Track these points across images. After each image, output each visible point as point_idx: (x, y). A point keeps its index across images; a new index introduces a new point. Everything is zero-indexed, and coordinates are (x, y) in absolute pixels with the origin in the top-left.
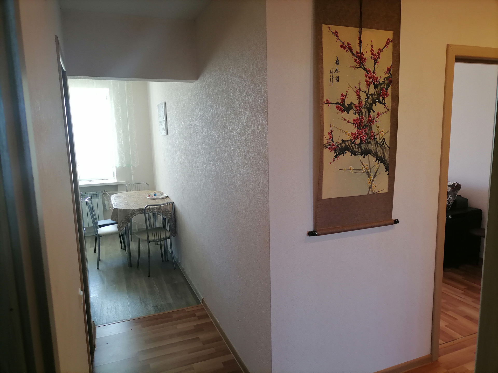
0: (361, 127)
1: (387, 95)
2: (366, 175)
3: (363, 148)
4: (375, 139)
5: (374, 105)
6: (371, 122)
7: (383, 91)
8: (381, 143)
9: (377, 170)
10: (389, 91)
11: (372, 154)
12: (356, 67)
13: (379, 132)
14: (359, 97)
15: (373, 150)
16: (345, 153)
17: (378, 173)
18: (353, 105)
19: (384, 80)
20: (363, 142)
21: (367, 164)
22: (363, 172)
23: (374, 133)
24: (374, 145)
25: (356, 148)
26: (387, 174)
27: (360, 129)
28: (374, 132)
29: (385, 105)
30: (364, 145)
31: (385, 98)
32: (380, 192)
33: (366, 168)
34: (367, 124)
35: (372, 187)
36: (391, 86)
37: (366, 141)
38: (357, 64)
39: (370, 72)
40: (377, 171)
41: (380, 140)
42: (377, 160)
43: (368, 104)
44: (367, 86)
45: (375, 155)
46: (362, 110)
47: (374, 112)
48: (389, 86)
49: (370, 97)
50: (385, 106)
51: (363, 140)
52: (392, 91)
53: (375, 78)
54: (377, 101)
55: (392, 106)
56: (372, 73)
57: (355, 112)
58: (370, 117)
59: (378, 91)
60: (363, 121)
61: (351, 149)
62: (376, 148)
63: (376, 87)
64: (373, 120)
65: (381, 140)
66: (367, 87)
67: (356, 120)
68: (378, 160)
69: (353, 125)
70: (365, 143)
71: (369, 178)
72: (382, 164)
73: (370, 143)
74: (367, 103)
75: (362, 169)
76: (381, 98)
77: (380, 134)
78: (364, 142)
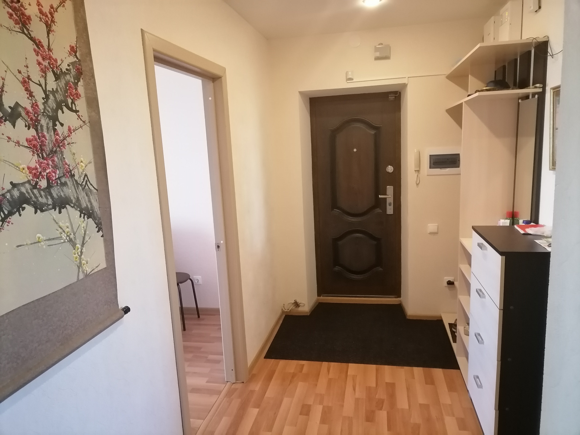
0: (44, 154)
1: (78, 96)
2: (68, 246)
3: (55, 195)
4: (73, 176)
5: (60, 112)
6: (59, 144)
7: (70, 87)
8: (83, 182)
9: (85, 232)
10: (81, 89)
11: (72, 205)
12: (14, 29)
13: (77, 163)
14: (31, 95)
15: (72, 198)
16: (23, 210)
17: (87, 238)
18: (20, 109)
19: (68, 68)
20: (52, 184)
21: (68, 224)
22: (62, 241)
23: (69, 166)
24: (73, 187)
25: (42, 197)
26: (101, 237)
27: (43, 158)
28: (68, 163)
29: (77, 113)
30: (56, 189)
31: (75, 100)
32: (96, 270)
33: (66, 232)
34: (55, 149)
35: (82, 265)
36: (81, 80)
37: (59, 182)
38: (16, 24)
39: (42, 46)
40: (85, 234)
41: (80, 177)
42: (82, 215)
43: (50, 110)
44: (42, 74)
45: (77, 205)
46: (40, 121)
47: (62, 125)
48: (79, 81)
49: (51, 97)
50: (79, 116)
51: (53, 181)
52: (86, 89)
53: (53, 60)
54: (64, 105)
55: (89, 117)
56: (47, 50)
57: (27, 125)
58: (58, 135)
59: (63, 86)
60: (46, 142)
61: (34, 199)
62: (76, 192)
63: (57, 77)
64: (63, 140)
65: (82, 178)
66: (43, 76)
67: (32, 140)
68: (83, 213)
69: (28, 150)
70: (57, 185)
71: (75, 249)
72: (90, 219)
73: (65, 184)
74: (48, 108)
75: (59, 236)
76: (70, 101)
77: (79, 167)
78: (55, 183)
